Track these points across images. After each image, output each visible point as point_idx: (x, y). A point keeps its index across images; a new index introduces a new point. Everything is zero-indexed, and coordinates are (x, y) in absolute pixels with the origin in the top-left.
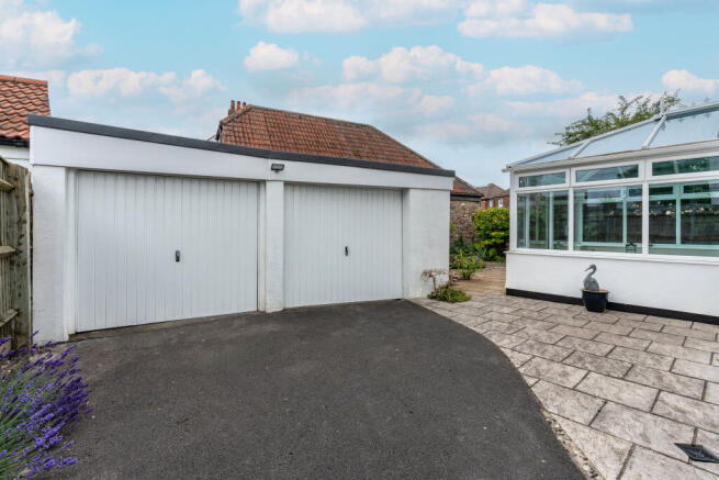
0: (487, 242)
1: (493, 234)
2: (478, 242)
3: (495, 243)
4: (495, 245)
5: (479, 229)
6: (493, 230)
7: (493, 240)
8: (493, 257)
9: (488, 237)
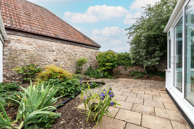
0: (103, 68)
1: (107, 64)
2: (99, 68)
3: (108, 68)
4: (108, 70)
5: (100, 62)
6: (107, 62)
7: (107, 67)
8: (106, 76)
9: (104, 66)
